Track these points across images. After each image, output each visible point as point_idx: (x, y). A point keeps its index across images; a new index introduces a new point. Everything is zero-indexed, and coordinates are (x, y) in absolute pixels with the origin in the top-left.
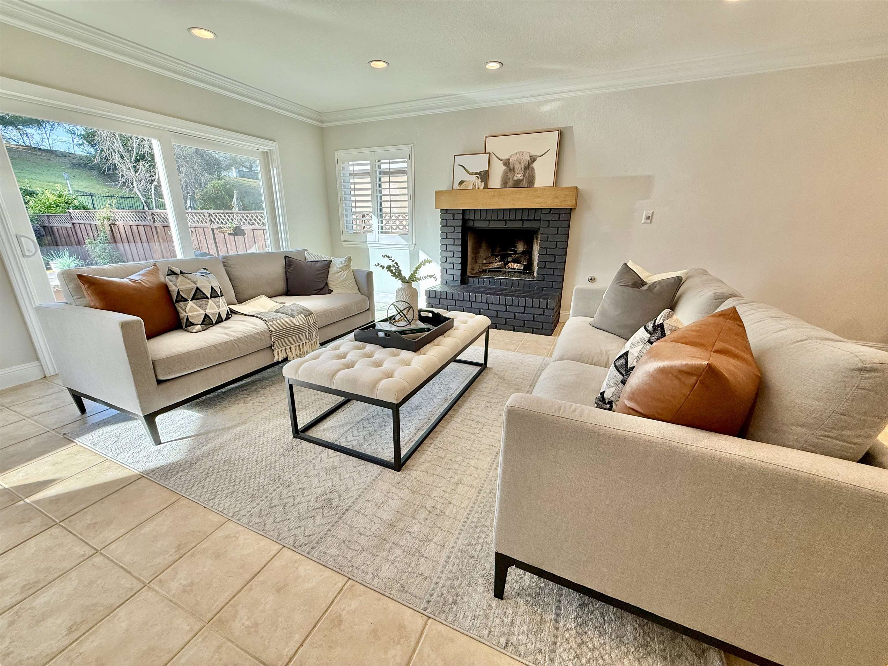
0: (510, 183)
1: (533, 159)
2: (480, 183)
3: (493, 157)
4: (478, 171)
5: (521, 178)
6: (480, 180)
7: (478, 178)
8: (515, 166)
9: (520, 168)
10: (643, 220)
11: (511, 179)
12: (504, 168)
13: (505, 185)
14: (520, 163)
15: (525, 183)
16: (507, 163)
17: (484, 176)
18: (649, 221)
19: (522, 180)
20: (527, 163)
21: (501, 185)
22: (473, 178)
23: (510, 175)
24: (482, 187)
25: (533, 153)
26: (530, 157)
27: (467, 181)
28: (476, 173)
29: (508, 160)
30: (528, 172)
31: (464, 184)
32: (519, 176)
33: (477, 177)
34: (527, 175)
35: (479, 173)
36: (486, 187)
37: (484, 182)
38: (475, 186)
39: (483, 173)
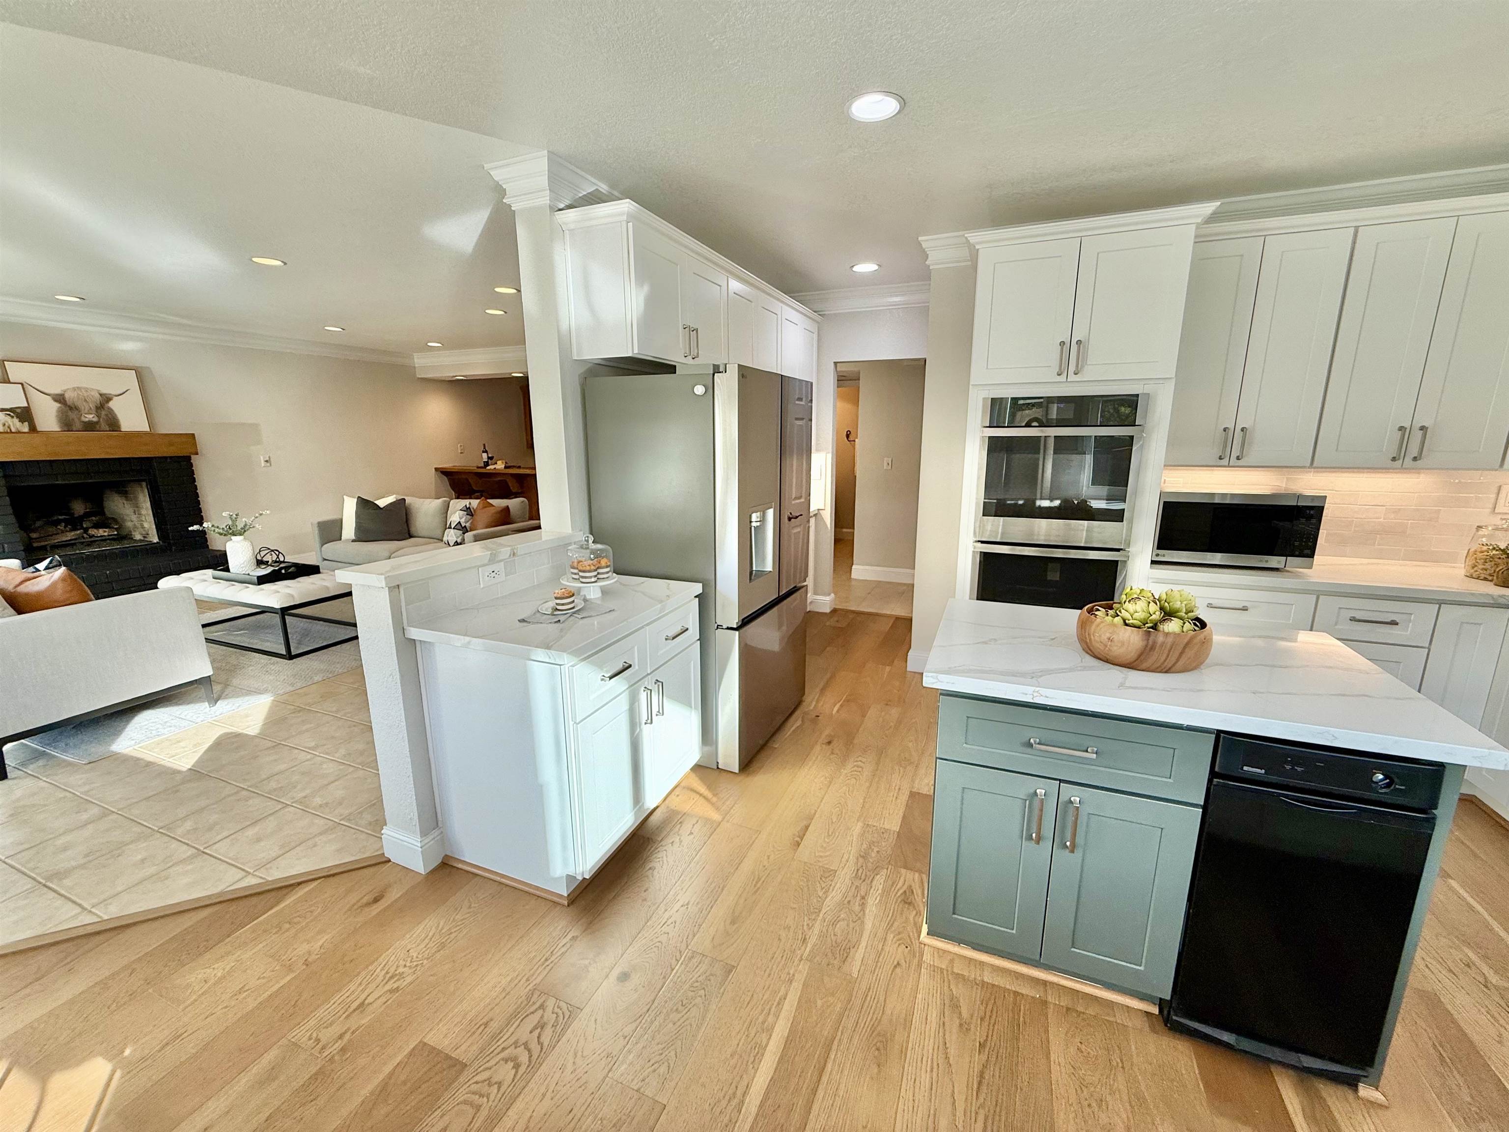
0: (78, 425)
1: (106, 399)
2: (18, 424)
3: (30, 390)
4: (9, 407)
5: (95, 419)
6: (16, 420)
7: (12, 417)
8: (79, 404)
9: (87, 407)
10: (263, 464)
11: (76, 420)
12: (58, 405)
13: (67, 424)
14: (85, 400)
15: (104, 426)
16: (59, 399)
17: (25, 414)
18: (268, 464)
19: (97, 423)
20: (98, 402)
21: (61, 427)
23: (72, 415)
24: (26, 430)
25: (104, 391)
26: (101, 395)
29: (62, 395)
30: (103, 413)
32: (91, 417)
33: (9, 415)
34: (103, 416)
35: (13, 410)
36: (33, 429)
37: (26, 424)
38: (9, 427)
39: (19, 411)
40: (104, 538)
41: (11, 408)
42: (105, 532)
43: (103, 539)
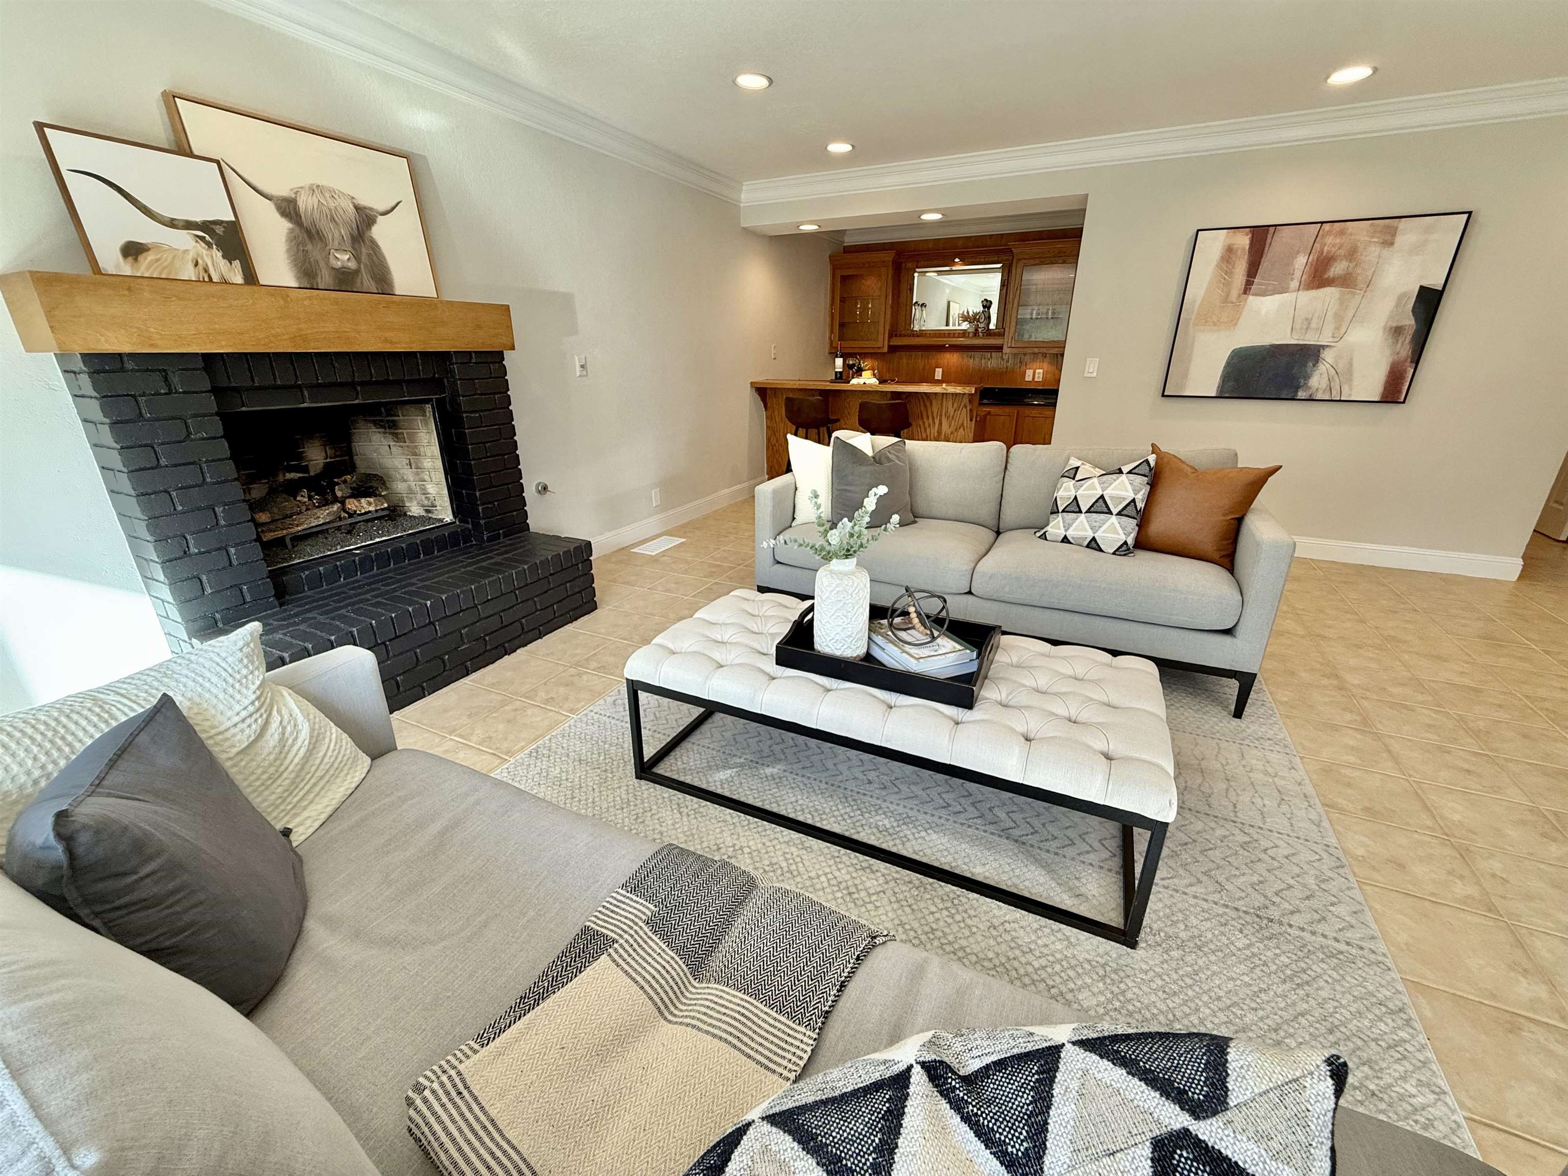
0: (325, 278)
1: (366, 218)
2: (223, 263)
3: (233, 179)
4: (198, 219)
5: (352, 265)
6: (218, 254)
7: (209, 245)
8: (326, 227)
9: (336, 234)
11: (322, 264)
12: (286, 224)
13: (307, 273)
14: (333, 219)
15: (367, 281)
16: (289, 209)
17: (231, 240)
18: (584, 372)
19: (357, 272)
20: (354, 226)
21: (298, 279)
22: (184, 240)
23: (315, 252)
24: (239, 279)
25: (361, 201)
27: (157, 247)
28: (189, 225)
29: (293, 202)
30: (364, 250)
31: (150, 257)
32: (343, 259)
33: (202, 239)
34: (364, 258)
35: (206, 226)
36: (250, 277)
37: (237, 263)
38: (206, 270)
39: (219, 230)
40: (369, 516)
41: (204, 222)
42: (370, 504)
43: (370, 519)
